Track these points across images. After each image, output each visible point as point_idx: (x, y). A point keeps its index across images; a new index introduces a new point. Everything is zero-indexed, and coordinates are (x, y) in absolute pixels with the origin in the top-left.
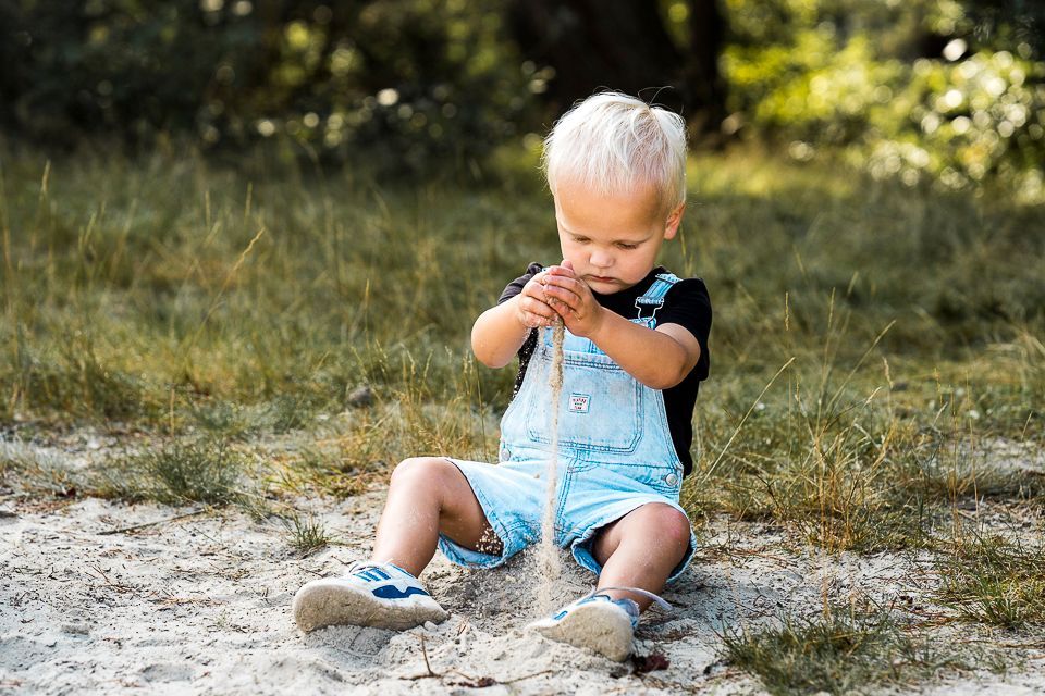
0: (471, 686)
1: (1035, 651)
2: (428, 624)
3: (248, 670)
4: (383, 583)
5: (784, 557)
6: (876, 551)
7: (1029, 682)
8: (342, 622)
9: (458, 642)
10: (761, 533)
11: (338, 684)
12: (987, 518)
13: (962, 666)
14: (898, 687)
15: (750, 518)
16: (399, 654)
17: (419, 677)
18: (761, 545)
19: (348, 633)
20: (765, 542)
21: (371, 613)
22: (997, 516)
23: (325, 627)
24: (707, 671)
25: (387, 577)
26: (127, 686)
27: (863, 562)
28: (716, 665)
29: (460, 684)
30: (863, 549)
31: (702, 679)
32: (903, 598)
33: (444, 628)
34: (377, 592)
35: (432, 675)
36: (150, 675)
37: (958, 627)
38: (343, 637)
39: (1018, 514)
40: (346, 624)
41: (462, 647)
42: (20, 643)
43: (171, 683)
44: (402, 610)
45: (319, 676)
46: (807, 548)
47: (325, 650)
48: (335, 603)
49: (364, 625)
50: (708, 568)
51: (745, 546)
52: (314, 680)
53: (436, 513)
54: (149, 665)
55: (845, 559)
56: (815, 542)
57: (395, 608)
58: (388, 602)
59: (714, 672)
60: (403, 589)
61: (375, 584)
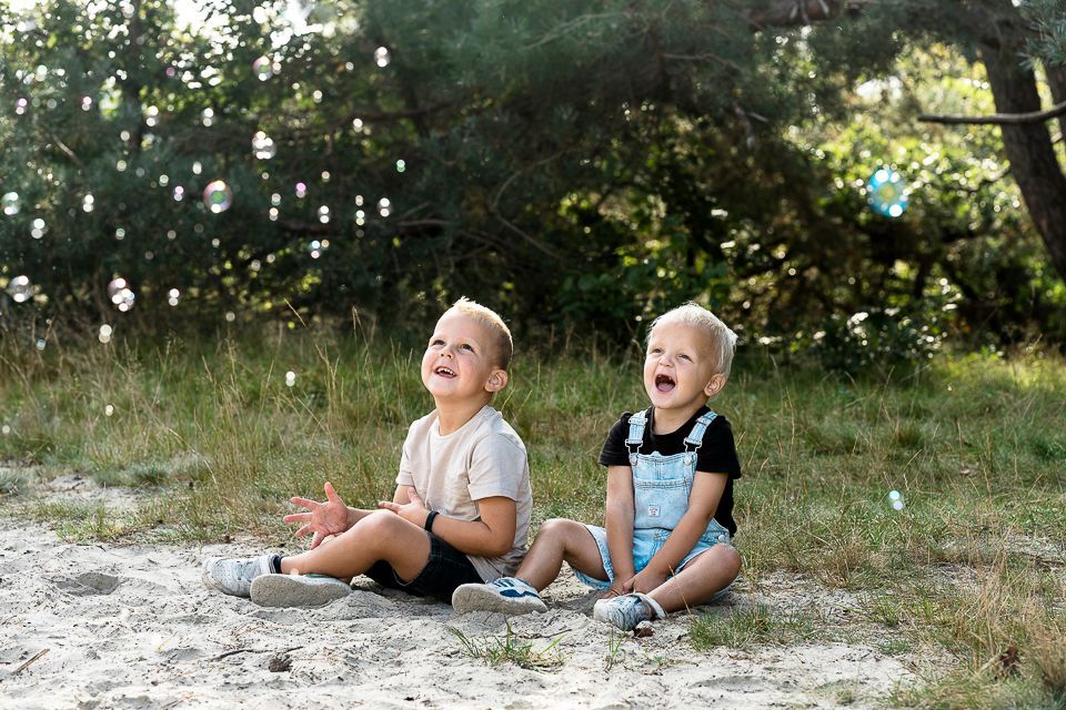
0: (527, 638)
2: (534, 612)
4: (510, 588)
5: (800, 591)
6: (859, 589)
8: (481, 609)
9: (545, 621)
10: (799, 579)
15: (796, 570)
18: (791, 586)
20: (795, 584)
21: (498, 604)
23: (471, 612)
25: (512, 585)
28: (686, 635)
30: (851, 588)
31: (674, 643)
32: (845, 611)
34: (503, 593)
35: (513, 634)
40: (483, 610)
44: (518, 603)
46: (817, 587)
48: (475, 597)
49: (495, 611)
53: (560, 553)
56: (824, 583)
57: (513, 602)
58: (509, 599)
59: (683, 639)
60: (521, 592)
61: (503, 589)
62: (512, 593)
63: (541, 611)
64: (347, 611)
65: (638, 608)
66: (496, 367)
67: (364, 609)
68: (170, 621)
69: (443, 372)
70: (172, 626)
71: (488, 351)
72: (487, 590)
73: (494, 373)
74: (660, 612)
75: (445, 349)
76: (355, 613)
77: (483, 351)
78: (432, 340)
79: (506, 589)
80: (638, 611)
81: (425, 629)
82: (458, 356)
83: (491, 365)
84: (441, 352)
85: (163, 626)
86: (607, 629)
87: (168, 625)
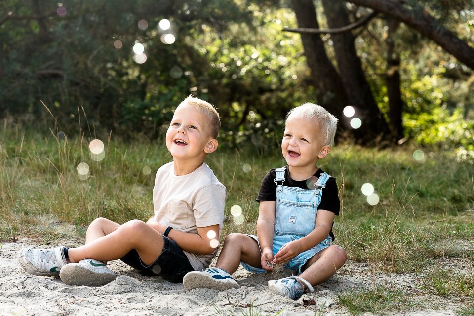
0: (243, 307)
1: (452, 304)
2: (233, 289)
3: (165, 300)
4: (216, 274)
5: (369, 274)
6: (403, 272)
7: (446, 312)
8: (201, 286)
9: (242, 295)
10: (363, 266)
11: (197, 306)
12: (449, 264)
13: (424, 307)
14: (396, 312)
15: (359, 261)
16: (221, 298)
17: (226, 305)
18: (362, 270)
19: (203, 290)
20: (364, 269)
21: (211, 284)
22: (453, 264)
23: (195, 289)
24: (330, 306)
25: (218, 272)
26: (122, 303)
27: (398, 276)
28: (334, 304)
29: (239, 306)
30: (399, 272)
31: (328, 309)
32: (409, 287)
33: (238, 290)
34: (214, 277)
35: (230, 303)
36: (130, 301)
37: (426, 296)
38: (201, 292)
39: (460, 264)
40: (202, 287)
41: (244, 296)
42: (86, 290)
43: (138, 304)
44: (223, 283)
45: (190, 302)
46: (378, 271)
47: (195, 296)
48: (198, 279)
49: (209, 288)
50: (340, 277)
51: (356, 270)
52: (188, 303)
53: (240, 253)
54: (130, 297)
55: (391, 275)
56: (381, 269)
57: (220, 282)
58: (217, 280)
59: (332, 306)
60: (223, 276)
61: (213, 274)
62: (219, 277)
63: (236, 288)
64: (118, 288)
65: (297, 286)
66: (211, 138)
67: (128, 287)
68: (11, 296)
69: (179, 142)
70: (13, 299)
71: (206, 128)
72: (205, 275)
73: (210, 141)
74: (311, 288)
75: (180, 128)
76: (123, 289)
77: (203, 129)
78: (172, 122)
79: (215, 274)
80: (297, 287)
81: (176, 301)
82: (188, 133)
83: (208, 137)
84: (178, 130)
85: (7, 299)
86: (287, 300)
87: (11, 299)
